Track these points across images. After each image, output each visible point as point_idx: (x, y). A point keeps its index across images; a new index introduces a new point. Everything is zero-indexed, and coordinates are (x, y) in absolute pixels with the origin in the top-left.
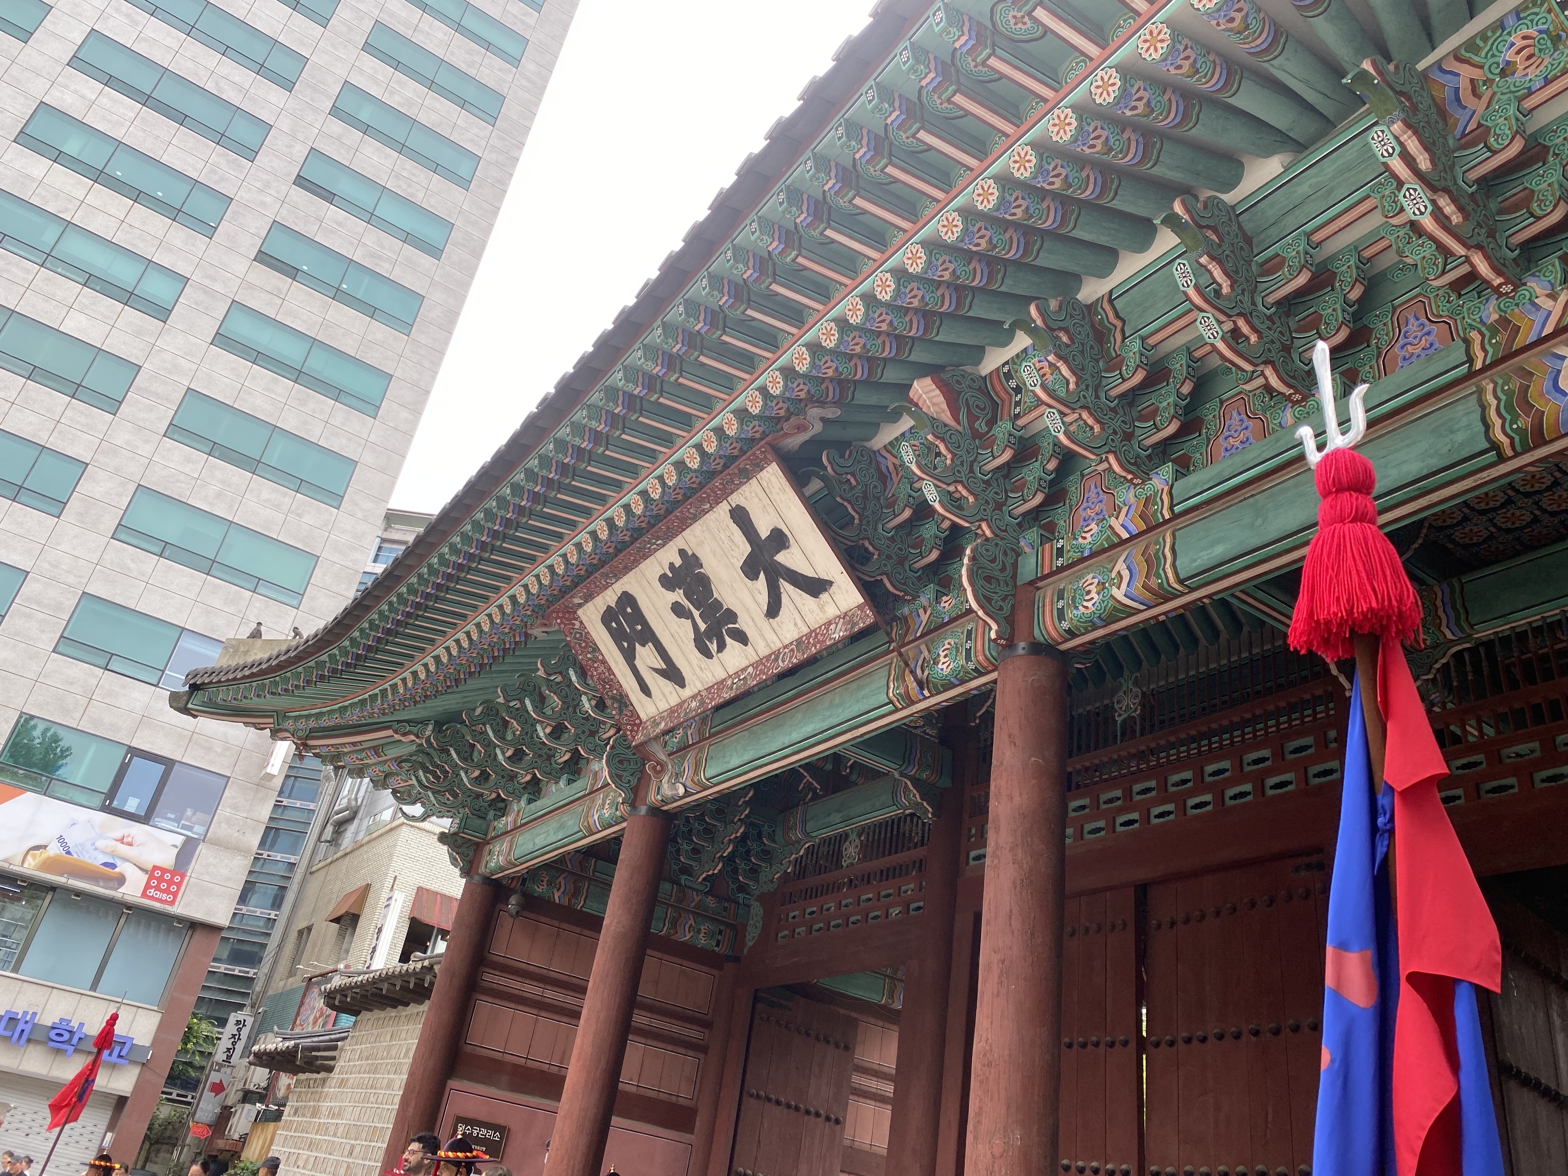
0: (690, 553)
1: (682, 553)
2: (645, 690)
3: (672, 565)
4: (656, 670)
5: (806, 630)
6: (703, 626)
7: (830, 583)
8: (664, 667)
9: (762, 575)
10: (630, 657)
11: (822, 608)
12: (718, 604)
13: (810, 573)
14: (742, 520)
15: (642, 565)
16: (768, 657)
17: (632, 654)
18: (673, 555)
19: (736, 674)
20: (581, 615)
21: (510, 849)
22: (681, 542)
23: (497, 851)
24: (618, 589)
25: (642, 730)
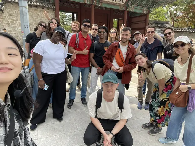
5: (119, 3)
7: (123, 2)
16: (116, 3)
19: (113, 2)
25: (102, 1)
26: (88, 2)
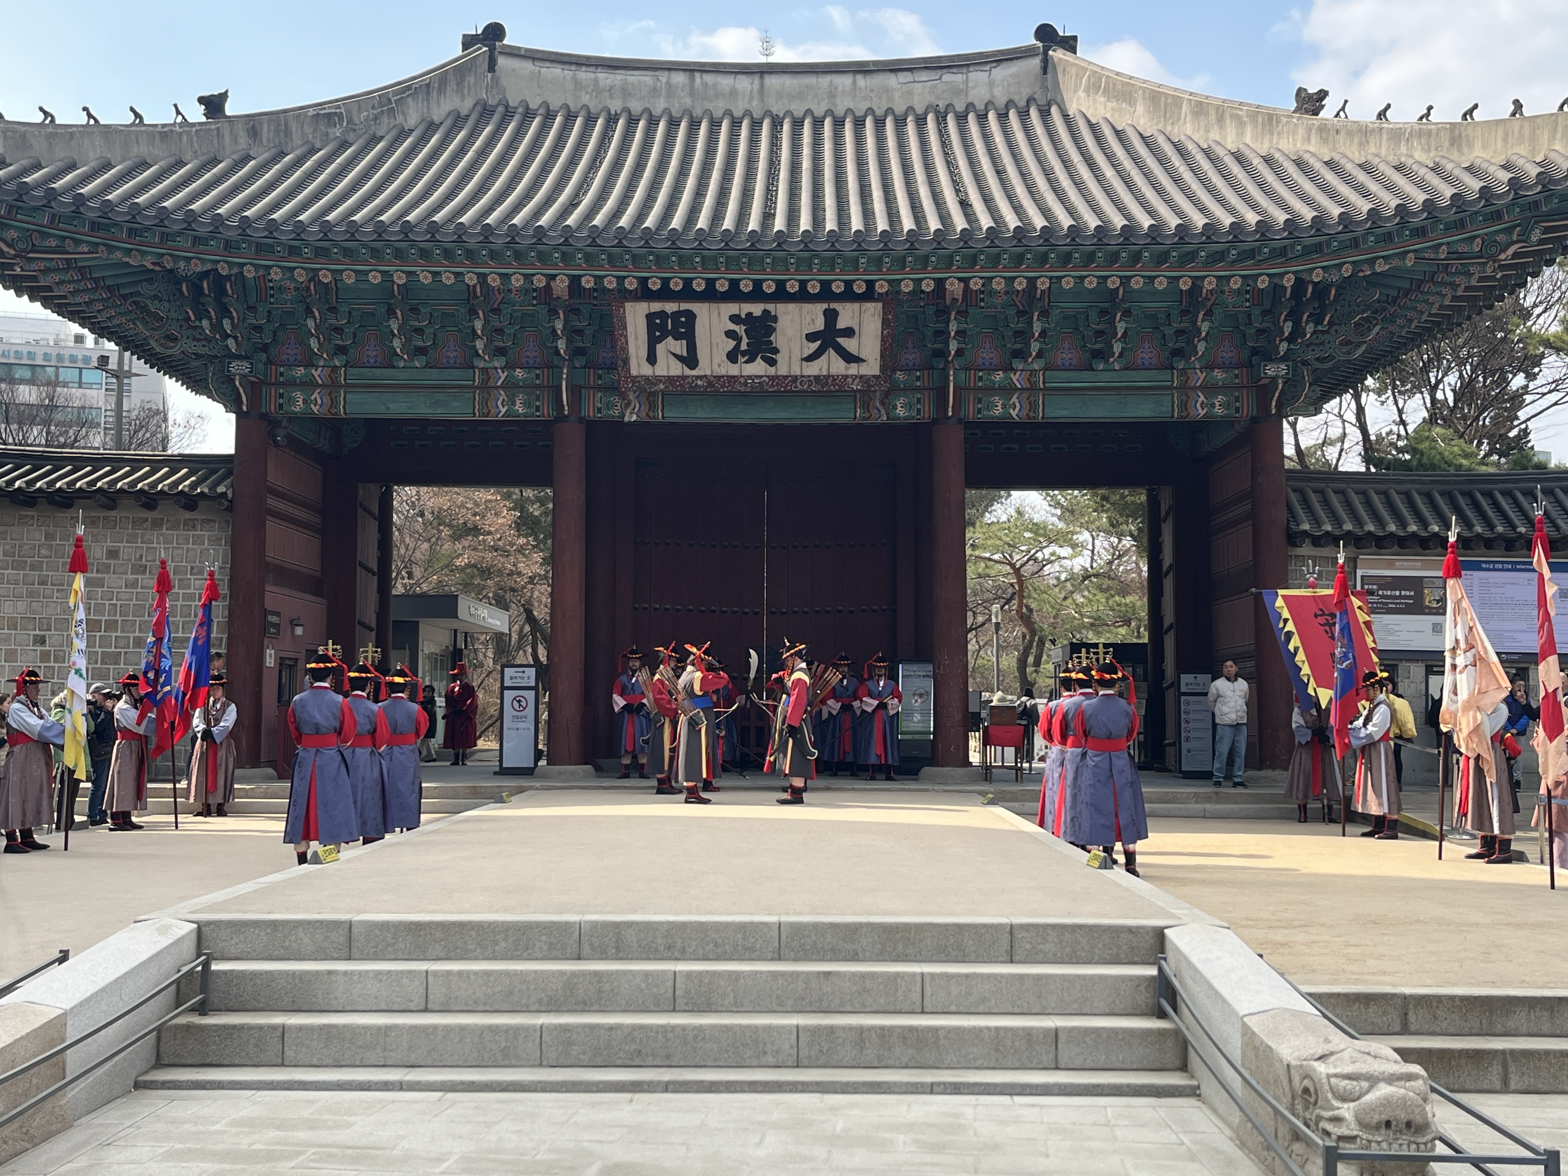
0: (773, 313)
1: (766, 312)
2: (652, 359)
3: (750, 315)
4: (675, 355)
5: (825, 373)
6: (744, 347)
7: (864, 361)
8: (685, 354)
9: (819, 342)
10: (653, 341)
11: (847, 369)
12: (771, 342)
13: (855, 352)
14: (831, 316)
15: (723, 305)
16: (785, 377)
17: (660, 340)
18: (757, 309)
19: (750, 377)
20: (628, 305)
21: (334, 403)
22: (770, 307)
23: (299, 396)
24: (684, 306)
25: (634, 382)
26: (519, 408)
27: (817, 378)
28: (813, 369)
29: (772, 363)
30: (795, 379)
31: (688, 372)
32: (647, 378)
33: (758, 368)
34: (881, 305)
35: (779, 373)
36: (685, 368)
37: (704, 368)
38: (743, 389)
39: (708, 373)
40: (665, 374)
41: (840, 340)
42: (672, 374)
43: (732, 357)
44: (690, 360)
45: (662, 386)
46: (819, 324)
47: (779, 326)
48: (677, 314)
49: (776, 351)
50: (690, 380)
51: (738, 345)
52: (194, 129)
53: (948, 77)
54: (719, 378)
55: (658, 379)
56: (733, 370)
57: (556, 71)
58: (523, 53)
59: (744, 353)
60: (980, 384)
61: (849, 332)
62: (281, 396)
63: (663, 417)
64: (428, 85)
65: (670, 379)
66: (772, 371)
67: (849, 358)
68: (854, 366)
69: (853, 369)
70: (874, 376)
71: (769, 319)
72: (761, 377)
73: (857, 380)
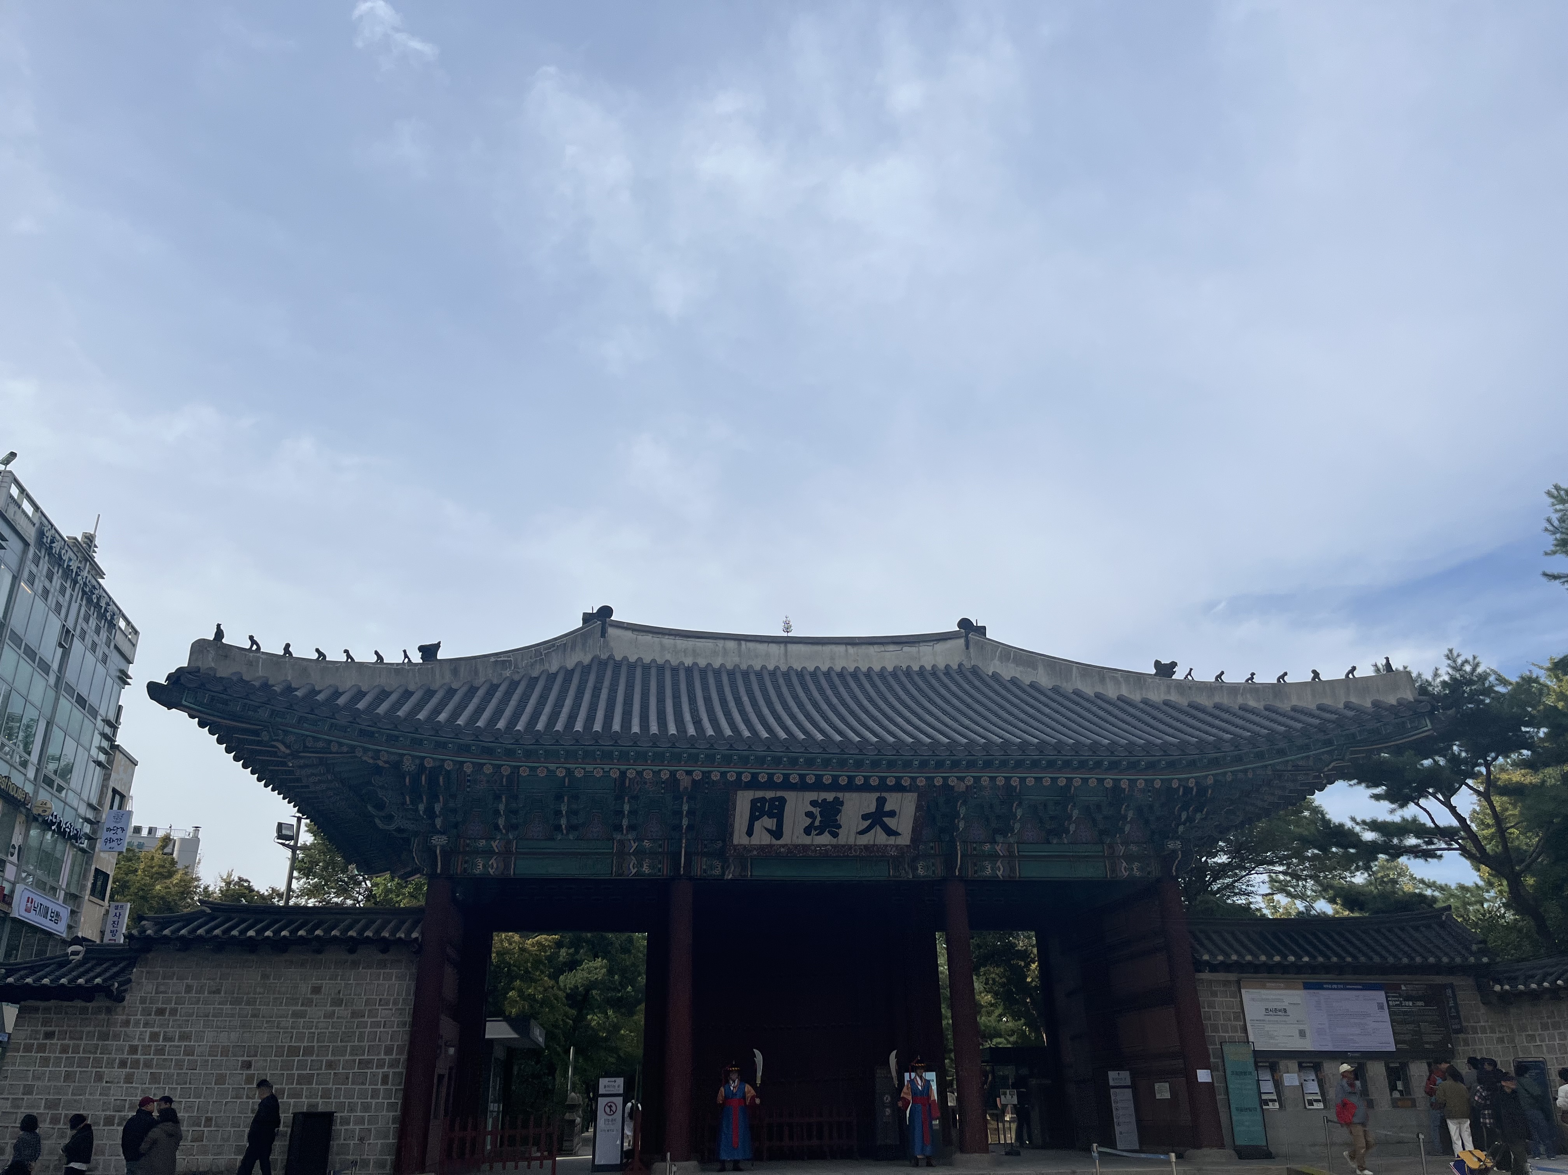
0: (841, 800)
1: (836, 798)
2: (750, 833)
3: (825, 800)
4: (767, 830)
5: (872, 843)
6: (817, 823)
7: (900, 834)
8: (774, 829)
9: (870, 821)
10: (753, 819)
11: (887, 840)
12: (837, 821)
13: (894, 828)
14: (881, 802)
15: (807, 793)
16: (843, 846)
17: (758, 818)
18: (830, 796)
19: (818, 846)
20: (739, 793)
21: (507, 866)
22: (840, 795)
23: (480, 863)
24: (779, 794)
25: (735, 850)
27: (866, 847)
28: (864, 840)
29: (835, 835)
30: (850, 847)
31: (775, 842)
32: (745, 847)
33: (825, 839)
34: (915, 795)
35: (840, 843)
36: (773, 839)
37: (786, 840)
38: (813, 854)
39: (789, 842)
40: (758, 843)
41: (886, 820)
42: (763, 843)
43: (807, 831)
44: (777, 833)
45: (755, 853)
46: (872, 808)
47: (844, 809)
48: (773, 800)
49: (839, 827)
50: (775, 848)
51: (813, 822)
52: (417, 668)
53: (906, 649)
54: (796, 846)
55: (753, 848)
56: (807, 840)
57: (649, 638)
58: (625, 625)
59: (816, 828)
60: (975, 853)
61: (892, 814)
62: (466, 862)
63: (751, 875)
64: (565, 644)
65: (762, 848)
66: (834, 841)
67: (890, 832)
68: (893, 838)
69: (892, 841)
70: (907, 846)
71: (837, 804)
72: (826, 845)
73: (894, 849)
